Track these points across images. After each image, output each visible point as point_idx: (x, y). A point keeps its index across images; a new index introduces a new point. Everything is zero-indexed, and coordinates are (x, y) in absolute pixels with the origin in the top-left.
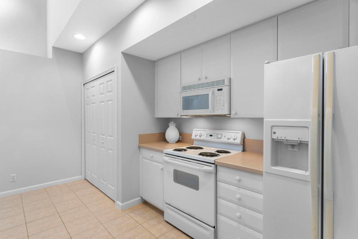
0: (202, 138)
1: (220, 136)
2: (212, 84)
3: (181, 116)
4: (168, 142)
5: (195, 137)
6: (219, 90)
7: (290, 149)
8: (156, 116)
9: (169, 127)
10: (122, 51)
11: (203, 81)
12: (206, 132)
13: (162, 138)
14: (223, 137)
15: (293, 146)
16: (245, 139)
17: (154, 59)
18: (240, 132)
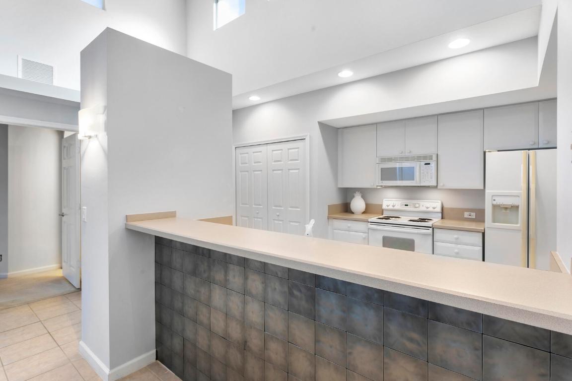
0: (396, 208)
1: (417, 205)
2: (419, 158)
3: (377, 186)
4: (353, 213)
5: (386, 207)
6: (426, 164)
7: (504, 211)
8: (339, 187)
9: (354, 197)
10: (319, 121)
11: (407, 154)
12: (400, 202)
13: (346, 209)
14: (421, 206)
15: (506, 208)
16: (444, 208)
17: (338, 126)
18: (440, 202)
